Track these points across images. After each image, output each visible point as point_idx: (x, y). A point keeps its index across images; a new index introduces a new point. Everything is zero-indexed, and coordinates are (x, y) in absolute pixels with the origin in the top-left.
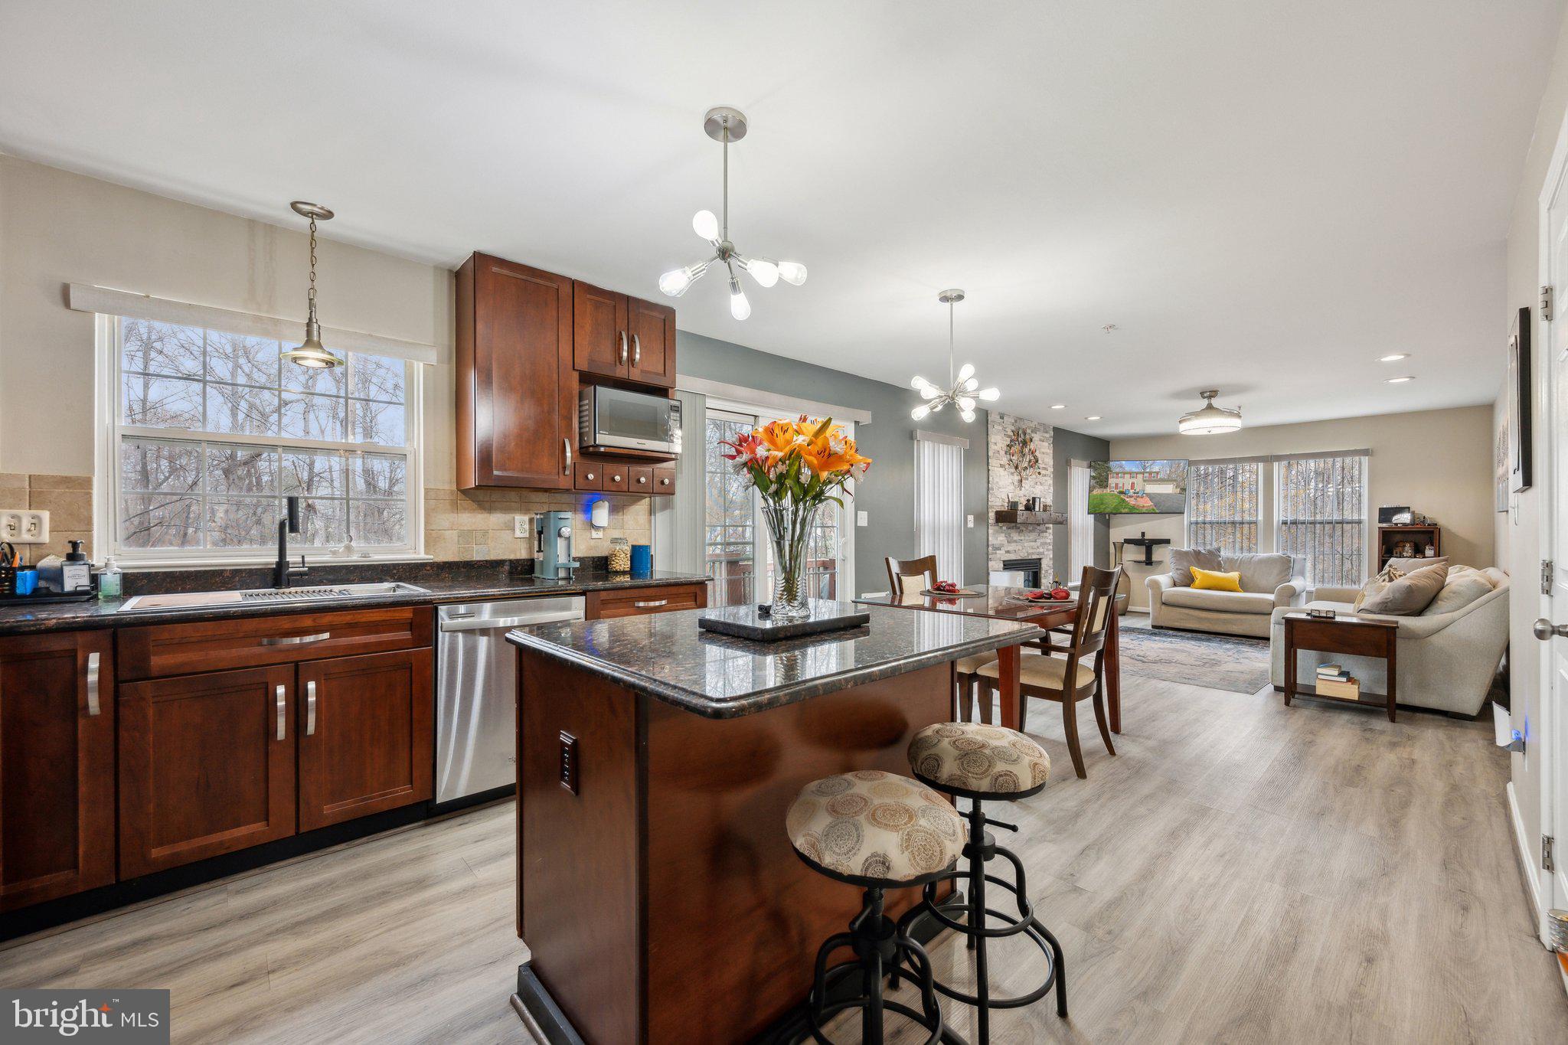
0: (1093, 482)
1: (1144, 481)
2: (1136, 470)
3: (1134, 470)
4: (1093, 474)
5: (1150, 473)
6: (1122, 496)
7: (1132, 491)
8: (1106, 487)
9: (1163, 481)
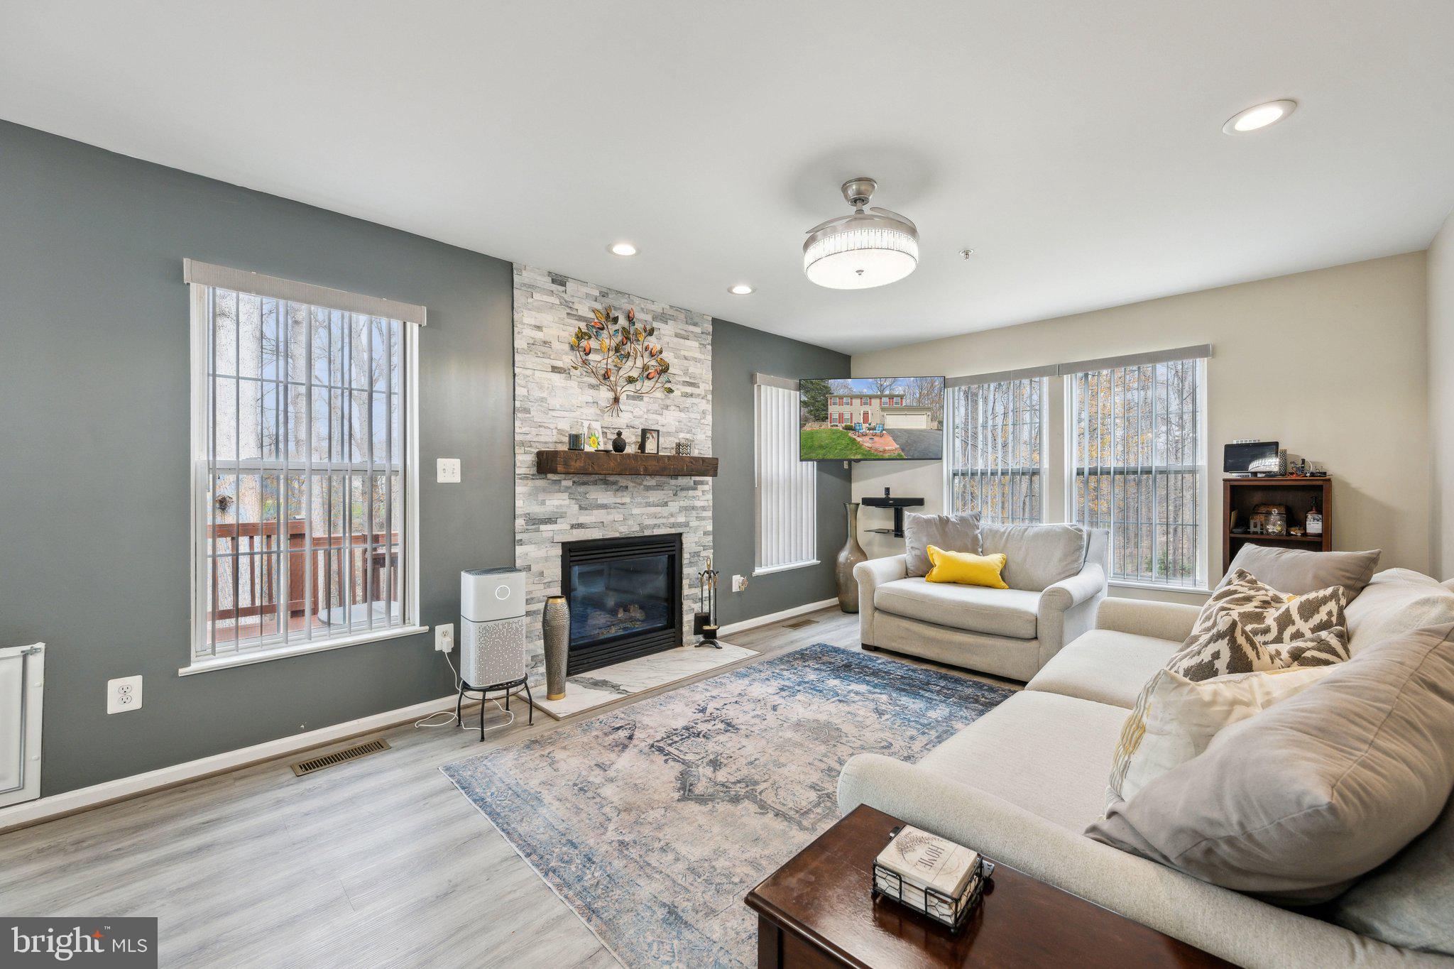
0: (805, 410)
1: (883, 409)
2: (870, 393)
3: (865, 391)
4: (804, 398)
5: (891, 397)
6: (851, 434)
7: (865, 426)
8: (825, 419)
9: (910, 409)
